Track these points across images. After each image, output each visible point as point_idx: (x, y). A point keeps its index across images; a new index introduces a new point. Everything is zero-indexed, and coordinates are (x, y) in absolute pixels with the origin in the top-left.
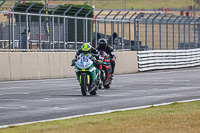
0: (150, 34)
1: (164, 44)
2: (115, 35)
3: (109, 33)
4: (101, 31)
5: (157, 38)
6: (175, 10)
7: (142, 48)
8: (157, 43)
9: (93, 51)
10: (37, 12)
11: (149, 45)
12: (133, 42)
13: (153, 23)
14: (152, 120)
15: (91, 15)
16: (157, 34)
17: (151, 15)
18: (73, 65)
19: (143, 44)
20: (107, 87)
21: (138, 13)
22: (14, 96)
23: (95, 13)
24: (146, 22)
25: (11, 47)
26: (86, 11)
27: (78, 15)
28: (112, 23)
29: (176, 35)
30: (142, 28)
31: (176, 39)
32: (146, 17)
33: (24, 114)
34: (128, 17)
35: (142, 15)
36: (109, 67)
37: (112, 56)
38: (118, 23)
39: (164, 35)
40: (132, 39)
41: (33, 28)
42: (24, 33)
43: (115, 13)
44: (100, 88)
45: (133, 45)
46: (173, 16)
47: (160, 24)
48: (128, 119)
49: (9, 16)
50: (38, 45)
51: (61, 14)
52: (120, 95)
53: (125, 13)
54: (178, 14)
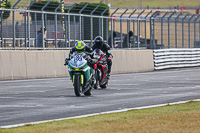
0: (165, 32)
1: (179, 42)
2: (131, 34)
3: (125, 31)
4: (117, 30)
5: (172, 37)
6: (191, 8)
7: (158, 47)
8: (172, 42)
9: (87, 50)
10: (53, 10)
11: (165, 43)
12: (148, 41)
13: (168, 21)
14: (169, 118)
15: (107, 14)
16: (172, 32)
17: (167, 13)
18: (67, 64)
19: (159, 43)
20: (103, 87)
21: (154, 11)
22: (30, 95)
23: (111, 11)
24: (162, 21)
25: (27, 45)
26: (102, 10)
27: (94, 14)
28: (128, 21)
29: (192, 33)
30: (157, 26)
31: (192, 37)
32: (161, 16)
33: (40, 112)
34: (143, 15)
35: (158, 13)
36: (105, 66)
37: (108, 55)
38: (133, 21)
39: (179, 33)
40: (148, 37)
41: (49, 27)
42: (40, 32)
43: (130, 11)
44: (96, 88)
45: (149, 44)
46: (188, 14)
47: (176, 22)
48: (144, 117)
49: (25, 14)
50: (54, 44)
51: (77, 12)
52: (136, 93)
53: (141, 11)
54: (194, 12)
